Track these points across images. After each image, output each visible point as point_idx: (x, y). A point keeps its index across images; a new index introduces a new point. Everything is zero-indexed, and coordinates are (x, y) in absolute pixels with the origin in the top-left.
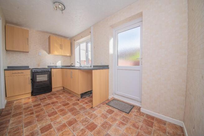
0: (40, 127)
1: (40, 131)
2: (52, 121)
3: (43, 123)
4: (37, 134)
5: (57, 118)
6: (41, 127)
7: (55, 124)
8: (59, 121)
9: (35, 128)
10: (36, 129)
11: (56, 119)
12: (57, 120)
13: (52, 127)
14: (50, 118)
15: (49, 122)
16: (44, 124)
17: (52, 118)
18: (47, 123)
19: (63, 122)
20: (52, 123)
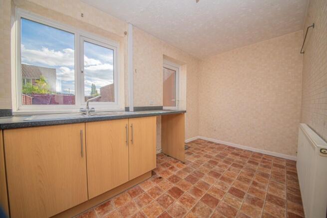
0: (241, 201)
1: (244, 196)
2: (224, 193)
3: (233, 202)
4: (249, 197)
5: (216, 190)
6: (239, 199)
7: (226, 187)
8: (219, 186)
9: (247, 206)
10: (246, 204)
11: (218, 190)
12: (219, 188)
13: (231, 188)
14: (219, 199)
15: (228, 195)
16: (234, 199)
17: (219, 196)
18: (230, 197)
19: (219, 181)
20: (227, 191)
